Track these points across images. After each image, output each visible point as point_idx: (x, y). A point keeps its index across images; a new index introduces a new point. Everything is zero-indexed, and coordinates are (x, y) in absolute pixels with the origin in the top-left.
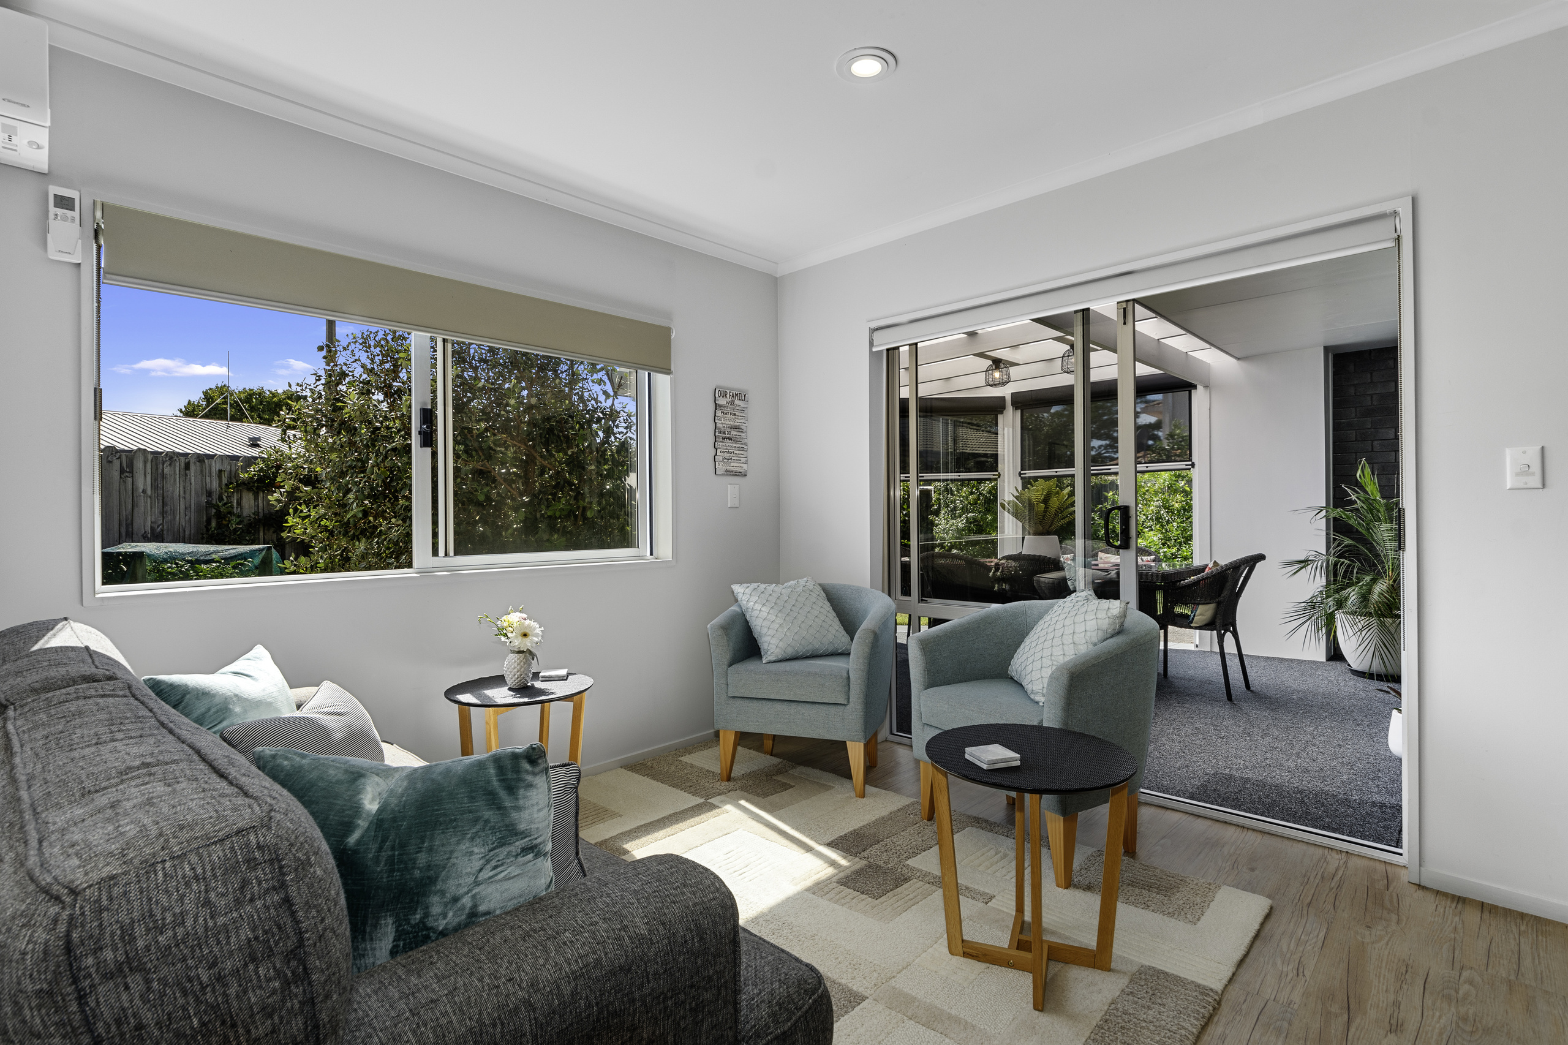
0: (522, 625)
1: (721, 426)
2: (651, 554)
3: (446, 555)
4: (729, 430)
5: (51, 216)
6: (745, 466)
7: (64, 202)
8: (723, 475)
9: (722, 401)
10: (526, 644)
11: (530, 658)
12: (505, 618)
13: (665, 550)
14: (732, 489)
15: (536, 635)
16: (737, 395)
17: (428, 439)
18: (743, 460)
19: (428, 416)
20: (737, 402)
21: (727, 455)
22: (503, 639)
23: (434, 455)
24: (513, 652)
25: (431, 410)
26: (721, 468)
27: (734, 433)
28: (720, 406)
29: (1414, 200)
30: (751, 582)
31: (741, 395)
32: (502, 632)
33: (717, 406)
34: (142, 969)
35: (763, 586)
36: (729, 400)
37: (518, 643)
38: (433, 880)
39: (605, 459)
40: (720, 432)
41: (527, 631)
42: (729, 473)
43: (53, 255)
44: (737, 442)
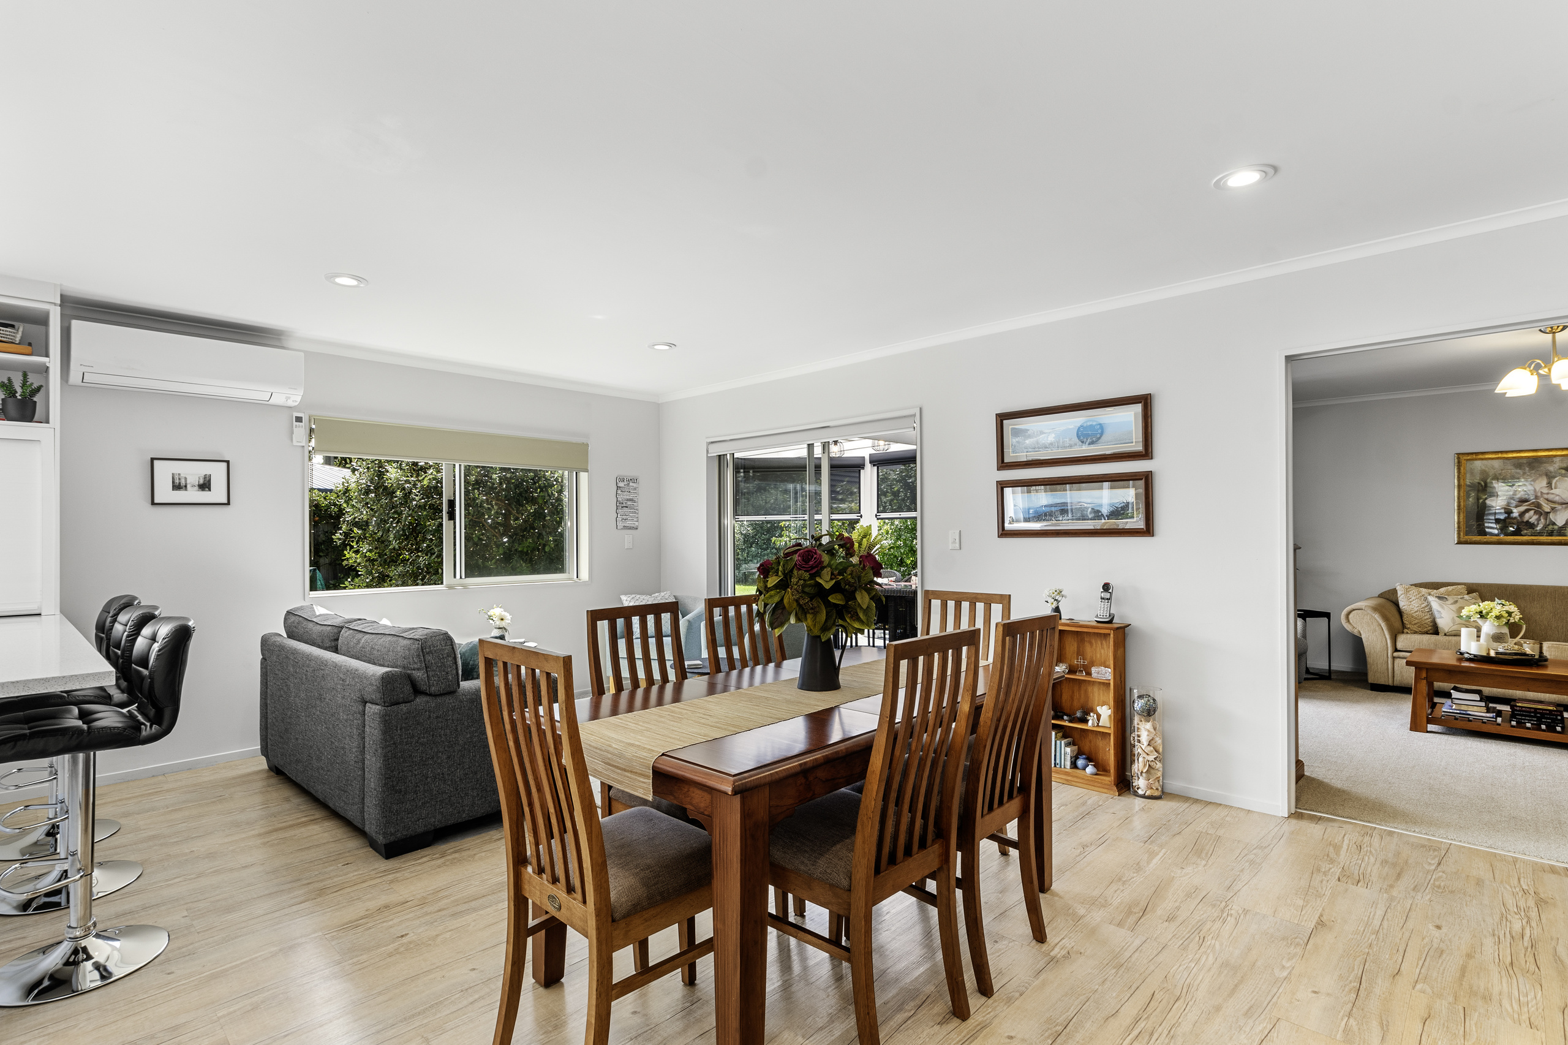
0: (500, 614)
1: (621, 499)
2: (577, 577)
3: (461, 578)
4: (626, 501)
5: (294, 426)
6: (637, 523)
7: (299, 419)
8: (622, 529)
9: (621, 484)
10: (503, 624)
11: (505, 631)
12: (492, 610)
13: (584, 575)
14: (628, 537)
15: (508, 620)
16: (631, 480)
17: (452, 516)
18: (635, 519)
19: (452, 504)
20: (631, 484)
21: (624, 517)
22: (491, 621)
23: (455, 523)
24: (496, 628)
25: (453, 500)
26: (621, 525)
27: (629, 503)
28: (620, 487)
29: (921, 409)
30: (631, 594)
31: (634, 480)
32: (490, 618)
33: (618, 488)
34: (432, 653)
35: (639, 596)
36: (625, 483)
37: (498, 623)
38: (474, 669)
39: (557, 511)
40: (619, 503)
41: (503, 618)
42: (625, 528)
43: (295, 443)
44: (631, 508)
